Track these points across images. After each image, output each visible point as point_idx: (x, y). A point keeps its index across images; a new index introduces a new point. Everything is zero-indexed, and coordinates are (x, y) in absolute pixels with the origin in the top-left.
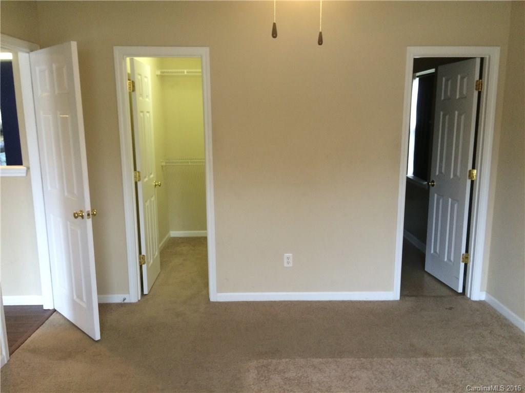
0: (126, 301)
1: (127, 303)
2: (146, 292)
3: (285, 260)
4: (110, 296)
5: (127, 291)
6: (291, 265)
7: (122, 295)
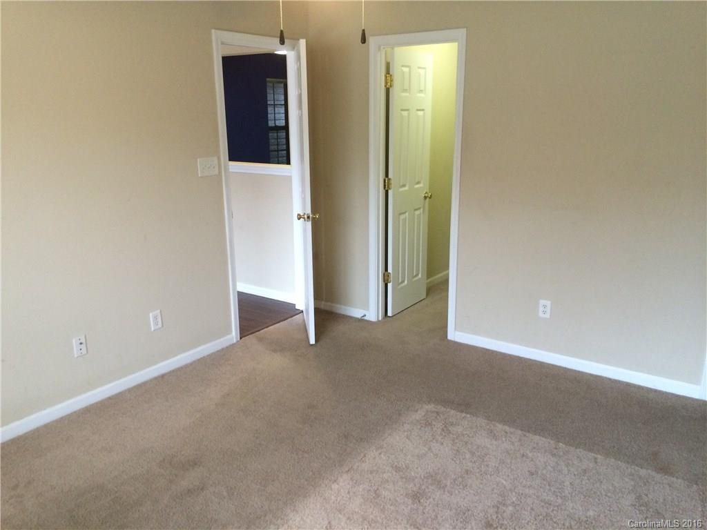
0: (365, 318)
1: (366, 321)
2: (390, 314)
3: (541, 309)
4: (343, 307)
5: (366, 307)
6: (547, 316)
7: (362, 311)
